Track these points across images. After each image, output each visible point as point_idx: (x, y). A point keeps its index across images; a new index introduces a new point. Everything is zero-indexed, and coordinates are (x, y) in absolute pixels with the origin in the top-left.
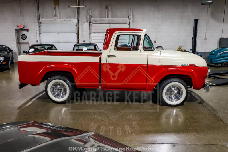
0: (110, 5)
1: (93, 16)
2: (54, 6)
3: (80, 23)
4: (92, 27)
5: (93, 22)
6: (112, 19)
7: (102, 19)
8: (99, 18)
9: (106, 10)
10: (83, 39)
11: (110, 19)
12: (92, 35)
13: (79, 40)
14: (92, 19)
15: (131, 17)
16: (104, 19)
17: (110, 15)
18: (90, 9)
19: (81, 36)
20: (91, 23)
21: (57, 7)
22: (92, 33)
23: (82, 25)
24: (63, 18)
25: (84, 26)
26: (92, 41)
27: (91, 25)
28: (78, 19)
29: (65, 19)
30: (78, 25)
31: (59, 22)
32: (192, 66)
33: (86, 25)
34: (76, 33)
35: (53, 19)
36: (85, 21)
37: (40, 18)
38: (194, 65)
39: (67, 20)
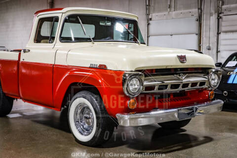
1: (226, 1)
3: (204, 17)
4: (222, 21)
5: (226, 13)
10: (208, 45)
12: (222, 36)
13: (200, 47)
14: (223, 6)
19: (204, 38)
20: (221, 15)
22: (222, 33)
23: (206, 20)
24: (180, 9)
25: (211, 22)
26: (221, 48)
27: (221, 18)
28: (201, 9)
29: (182, 11)
30: (199, 19)
31: (174, 17)
32: (103, 68)
33: (213, 19)
34: (197, 34)
35: (166, 13)
36: (213, 12)
37: (151, 12)
38: (105, 66)
39: (184, 13)
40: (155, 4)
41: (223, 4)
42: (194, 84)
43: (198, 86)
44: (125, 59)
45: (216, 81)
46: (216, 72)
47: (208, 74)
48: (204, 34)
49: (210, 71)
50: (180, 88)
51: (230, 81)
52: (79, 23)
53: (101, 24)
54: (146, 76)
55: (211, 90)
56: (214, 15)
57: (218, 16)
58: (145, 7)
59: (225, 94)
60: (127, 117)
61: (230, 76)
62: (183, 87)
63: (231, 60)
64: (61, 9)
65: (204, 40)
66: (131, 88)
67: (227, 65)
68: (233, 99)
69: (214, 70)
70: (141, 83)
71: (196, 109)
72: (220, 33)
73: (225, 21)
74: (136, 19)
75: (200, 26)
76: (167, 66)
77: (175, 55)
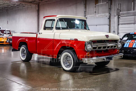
1: (122, 10)
2: (95, 5)
3: (112, 17)
5: (121, 15)
7: (129, 12)
8: (126, 11)
10: (114, 30)
12: (120, 26)
13: (110, 31)
14: (121, 13)
16: (131, 11)
17: (135, 8)
18: (119, 4)
20: (119, 16)
21: (97, 6)
23: (113, 18)
24: (100, 13)
25: (115, 19)
26: (120, 32)
27: (119, 17)
28: (110, 14)
29: (102, 14)
30: (110, 18)
31: (97, 17)
32: (76, 40)
33: (116, 18)
34: (108, 25)
35: (94, 15)
36: (116, 15)
37: (87, 14)
38: (77, 39)
39: (102, 15)
40: (88, 11)
42: (112, 47)
43: (113, 48)
44: (85, 37)
45: (120, 45)
46: (120, 42)
47: (117, 42)
48: (112, 25)
49: (118, 41)
50: (106, 48)
51: (125, 46)
52: (63, 21)
53: (72, 22)
54: (94, 43)
55: (118, 49)
56: (116, 16)
57: (118, 17)
58: (84, 12)
59: (123, 52)
60: (86, 59)
61: (125, 44)
62: (107, 48)
63: (125, 37)
64: (56, 16)
65: (112, 28)
66: (88, 48)
67: (123, 39)
68: (126, 54)
69: (119, 41)
70: (92, 46)
71: (113, 56)
72: (119, 25)
73: (121, 19)
74: (85, 19)
75: (110, 21)
76: (101, 39)
77: (104, 35)
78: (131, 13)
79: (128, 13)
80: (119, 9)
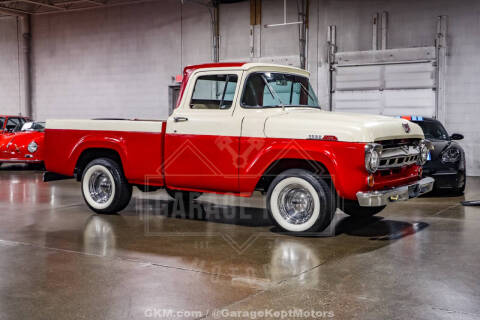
0: (384, 14)
1: (340, 46)
2: (251, 27)
3: (308, 67)
4: (337, 74)
5: (341, 63)
6: (388, 51)
7: (363, 52)
8: (355, 50)
9: (375, 27)
11: (384, 51)
12: (337, 96)
14: (337, 54)
15: (443, 41)
16: (370, 52)
17: (384, 41)
18: (333, 28)
20: (335, 66)
21: (257, 29)
24: (269, 55)
25: (319, 74)
27: (334, 69)
28: (304, 56)
29: (275, 58)
32: (331, 139)
36: (322, 60)
38: (335, 138)
39: (277, 61)
41: (336, 50)
50: (404, 163)
56: (323, 66)
57: (331, 67)
64: (240, 64)
66: (372, 162)
72: (334, 92)
73: (340, 75)
74: (306, 76)
76: (396, 137)
78: (371, 56)
79: (361, 57)
80: (333, 42)
